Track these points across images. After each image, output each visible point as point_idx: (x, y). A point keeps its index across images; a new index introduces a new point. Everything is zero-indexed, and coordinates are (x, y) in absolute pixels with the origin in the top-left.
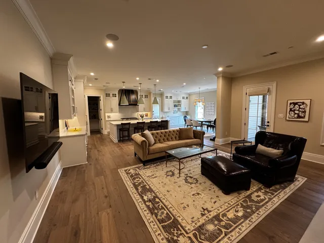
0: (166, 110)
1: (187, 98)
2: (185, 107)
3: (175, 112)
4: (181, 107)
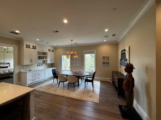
1: (53, 51)
2: (51, 60)
3: (39, 64)
4: (46, 60)
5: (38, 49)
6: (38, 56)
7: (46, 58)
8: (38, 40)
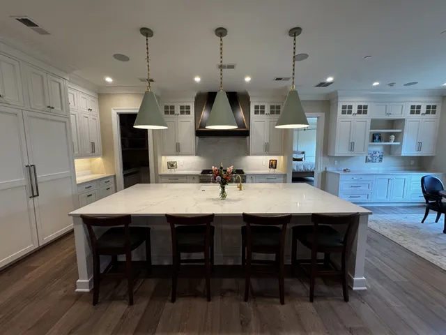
0: (340, 149)
1: (431, 109)
2: (420, 143)
3: (372, 157)
4: (399, 143)
5: (376, 112)
6: (370, 133)
7: (398, 136)
8: (376, 84)
